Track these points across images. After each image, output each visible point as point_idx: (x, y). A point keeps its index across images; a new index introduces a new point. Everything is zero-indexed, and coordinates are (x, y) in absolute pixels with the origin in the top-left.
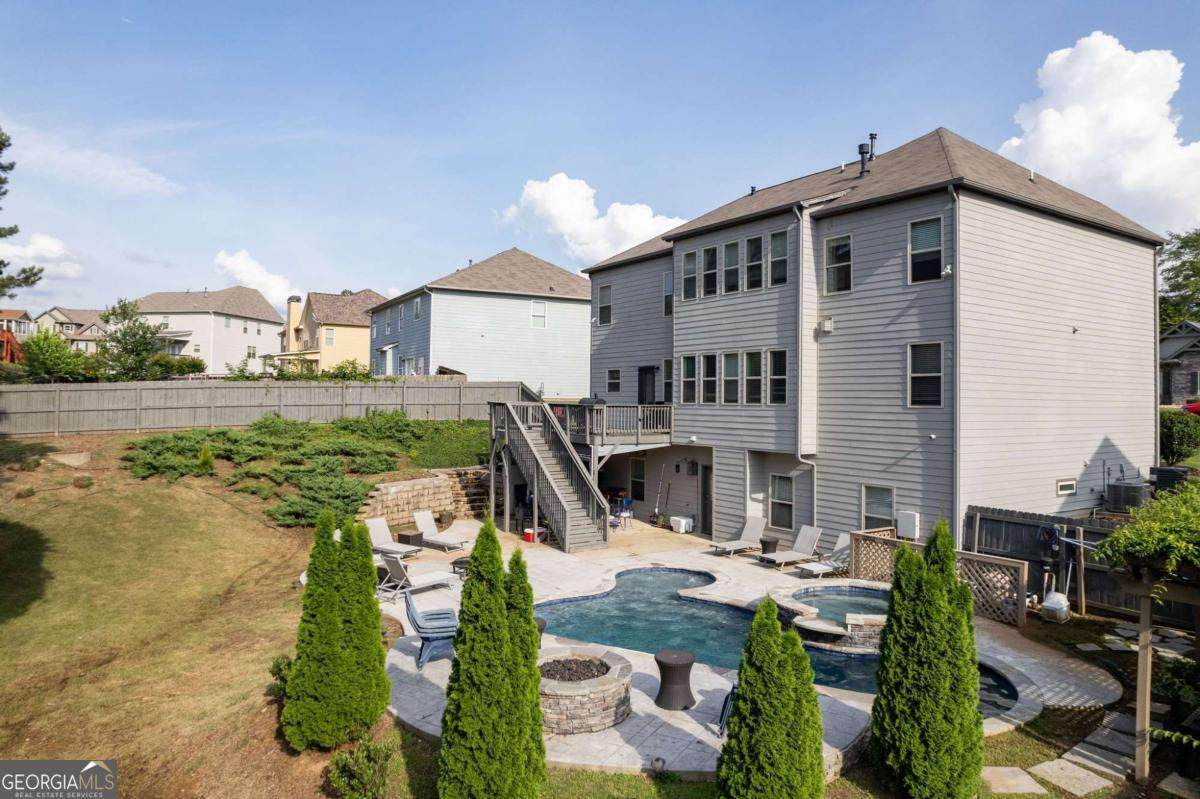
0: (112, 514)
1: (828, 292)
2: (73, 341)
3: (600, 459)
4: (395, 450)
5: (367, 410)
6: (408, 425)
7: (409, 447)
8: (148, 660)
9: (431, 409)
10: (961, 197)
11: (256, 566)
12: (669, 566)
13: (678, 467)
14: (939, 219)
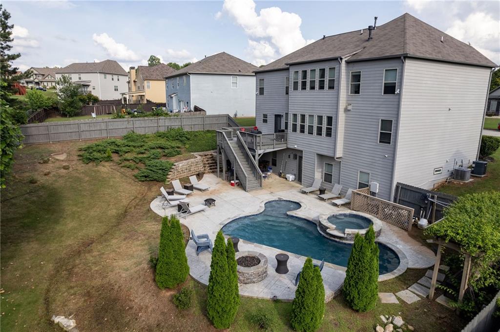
0: (78, 180)
1: (351, 93)
2: (41, 82)
3: (259, 155)
4: (180, 145)
5: (168, 127)
6: (184, 134)
7: (185, 143)
8: (104, 244)
9: (192, 127)
10: (406, 61)
11: (133, 200)
12: (284, 199)
13: (289, 156)
14: (397, 69)
